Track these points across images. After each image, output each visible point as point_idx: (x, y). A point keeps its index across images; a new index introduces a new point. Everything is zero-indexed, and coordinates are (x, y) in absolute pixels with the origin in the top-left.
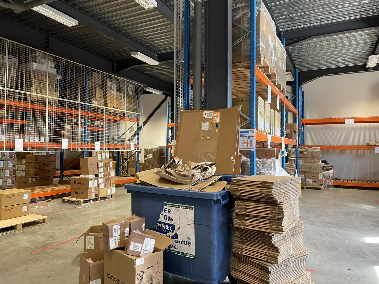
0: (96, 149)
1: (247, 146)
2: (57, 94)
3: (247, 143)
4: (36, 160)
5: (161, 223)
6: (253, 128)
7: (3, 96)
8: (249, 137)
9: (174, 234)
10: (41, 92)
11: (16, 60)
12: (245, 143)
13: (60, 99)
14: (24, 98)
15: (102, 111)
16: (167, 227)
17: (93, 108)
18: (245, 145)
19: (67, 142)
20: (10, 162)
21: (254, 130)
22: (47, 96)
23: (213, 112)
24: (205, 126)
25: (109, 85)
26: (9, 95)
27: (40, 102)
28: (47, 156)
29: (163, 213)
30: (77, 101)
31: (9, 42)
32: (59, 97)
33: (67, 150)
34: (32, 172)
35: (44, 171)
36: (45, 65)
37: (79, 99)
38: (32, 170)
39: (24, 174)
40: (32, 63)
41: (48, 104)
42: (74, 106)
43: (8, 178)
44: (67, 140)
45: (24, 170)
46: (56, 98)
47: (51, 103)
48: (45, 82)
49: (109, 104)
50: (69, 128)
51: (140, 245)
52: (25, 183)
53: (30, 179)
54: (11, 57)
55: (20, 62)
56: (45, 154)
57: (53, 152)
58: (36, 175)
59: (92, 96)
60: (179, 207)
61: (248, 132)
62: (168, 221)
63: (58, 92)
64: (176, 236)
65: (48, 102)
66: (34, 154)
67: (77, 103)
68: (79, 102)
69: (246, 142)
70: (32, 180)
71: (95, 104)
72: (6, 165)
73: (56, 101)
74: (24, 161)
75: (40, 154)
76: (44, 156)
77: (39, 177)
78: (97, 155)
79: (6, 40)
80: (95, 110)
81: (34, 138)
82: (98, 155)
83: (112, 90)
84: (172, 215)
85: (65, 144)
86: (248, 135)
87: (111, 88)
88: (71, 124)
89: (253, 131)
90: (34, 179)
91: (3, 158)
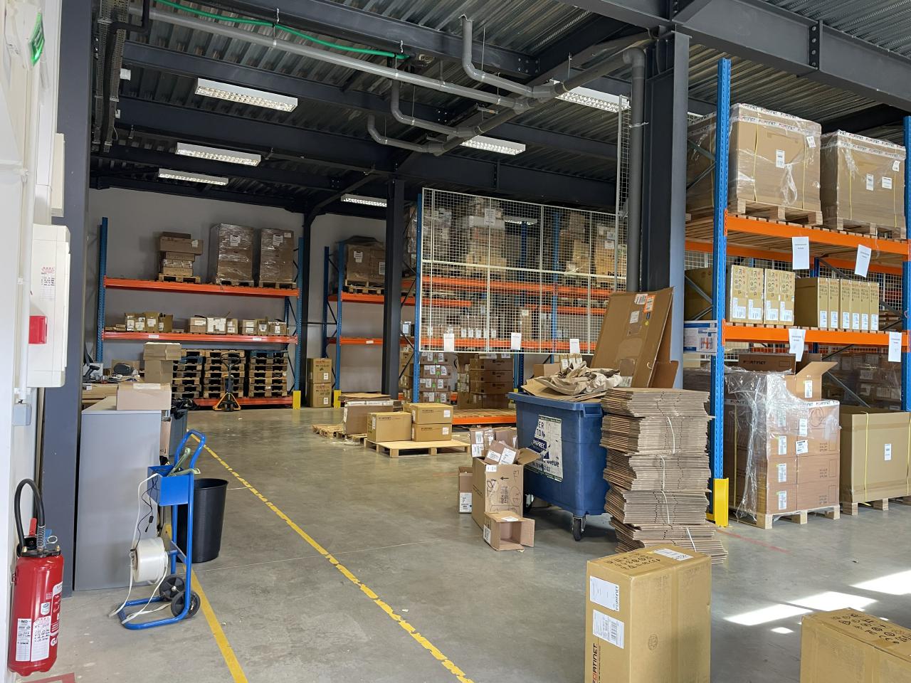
0: (571, 351)
1: (707, 348)
2: (505, 260)
3: (707, 344)
4: (482, 367)
5: (536, 439)
6: (715, 319)
7: (428, 273)
8: (710, 334)
9: (546, 452)
10: (480, 260)
11: (449, 214)
12: (704, 343)
13: (508, 268)
14: (455, 272)
15: (584, 282)
16: (540, 444)
17: (566, 278)
18: (705, 345)
19: (520, 338)
20: (444, 368)
21: (716, 322)
22: (489, 266)
23: (647, 295)
24: (635, 317)
25: (601, 233)
26: (436, 270)
27: (478, 277)
28: (498, 361)
29: (538, 428)
30: (537, 268)
31: (436, 192)
32: (508, 266)
33: (520, 351)
34: (477, 386)
35: (494, 385)
36: (486, 217)
37: (541, 264)
38: (477, 382)
39: (468, 388)
40: (468, 218)
41: (491, 278)
42: (534, 278)
43: (441, 391)
44: (520, 335)
45: (468, 382)
46: (502, 268)
47: (495, 276)
48: (486, 243)
49: (599, 269)
50: (527, 315)
51: (499, 455)
52: (468, 402)
53: (475, 397)
54: (442, 210)
55: (454, 217)
56: (496, 357)
57: (507, 355)
58: (482, 391)
59: (568, 257)
60: (550, 420)
61: (708, 325)
62: (541, 438)
63: (505, 257)
64: (547, 456)
65: (491, 275)
66: (481, 358)
67: (538, 273)
68: (541, 271)
69: (706, 341)
70: (477, 398)
71: (572, 271)
72: (438, 373)
73: (503, 272)
74: (467, 368)
75: (488, 357)
76: (494, 361)
77: (487, 395)
78: (560, 362)
79: (431, 191)
80: (571, 281)
81: (467, 333)
82: (562, 361)
83: (606, 241)
84: (545, 430)
85: (516, 341)
86: (708, 330)
87: (604, 237)
88: (529, 309)
89: (716, 324)
90: (480, 397)
91: (435, 362)
